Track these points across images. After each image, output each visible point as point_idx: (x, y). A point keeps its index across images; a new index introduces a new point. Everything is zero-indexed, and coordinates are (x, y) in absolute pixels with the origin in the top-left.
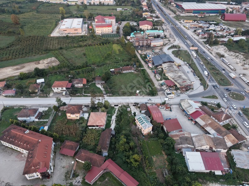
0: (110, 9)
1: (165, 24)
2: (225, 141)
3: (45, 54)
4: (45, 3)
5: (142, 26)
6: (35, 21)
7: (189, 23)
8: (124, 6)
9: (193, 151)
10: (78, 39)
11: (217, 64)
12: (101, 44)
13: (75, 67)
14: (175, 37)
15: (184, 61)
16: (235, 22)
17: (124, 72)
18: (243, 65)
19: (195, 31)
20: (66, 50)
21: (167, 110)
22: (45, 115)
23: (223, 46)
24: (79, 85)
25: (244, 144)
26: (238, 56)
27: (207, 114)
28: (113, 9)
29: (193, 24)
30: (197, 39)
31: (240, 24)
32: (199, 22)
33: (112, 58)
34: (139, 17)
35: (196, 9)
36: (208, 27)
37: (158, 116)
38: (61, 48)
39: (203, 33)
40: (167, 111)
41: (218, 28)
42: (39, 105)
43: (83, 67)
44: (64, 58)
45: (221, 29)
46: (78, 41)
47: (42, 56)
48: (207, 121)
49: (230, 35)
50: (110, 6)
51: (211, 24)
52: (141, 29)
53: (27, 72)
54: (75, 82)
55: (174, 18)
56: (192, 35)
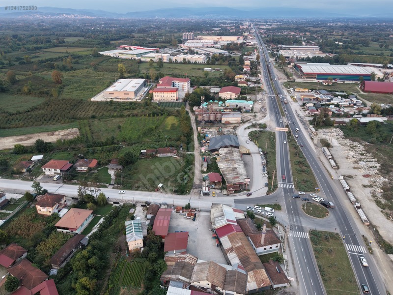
0: (195, 69)
1: (264, 93)
2: (247, 279)
3: (68, 122)
4: (112, 58)
5: (222, 94)
6: (84, 80)
7: (304, 92)
8: (217, 65)
9: (184, 287)
10: (124, 106)
11: (312, 157)
12: (151, 115)
13: (94, 144)
14: (268, 112)
15: (259, 147)
16: (382, 94)
17: (159, 155)
18: (356, 162)
19: (304, 104)
20: (99, 119)
21: (188, 217)
22: (14, 204)
23: (338, 130)
24: (83, 168)
25: (282, 290)
26: (356, 146)
27: (243, 231)
28: (199, 69)
29: (309, 94)
30: (300, 117)
31: (389, 98)
32: (318, 91)
33: (154, 135)
34: (229, 81)
35: (334, 73)
36: (329, 100)
37: (161, 225)
38: (93, 117)
39: (315, 108)
40: (187, 220)
41: (344, 102)
42: (14, 190)
43: (106, 144)
44: (90, 129)
45: (350, 104)
46: (123, 108)
47: (63, 125)
48: (237, 243)
49: (361, 113)
50: (199, 64)
51: (337, 96)
52: (220, 97)
53: (29, 145)
54: (78, 164)
55: (283, 84)
56: (296, 111)
